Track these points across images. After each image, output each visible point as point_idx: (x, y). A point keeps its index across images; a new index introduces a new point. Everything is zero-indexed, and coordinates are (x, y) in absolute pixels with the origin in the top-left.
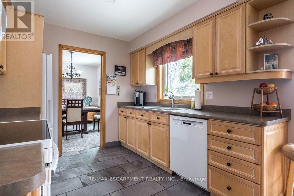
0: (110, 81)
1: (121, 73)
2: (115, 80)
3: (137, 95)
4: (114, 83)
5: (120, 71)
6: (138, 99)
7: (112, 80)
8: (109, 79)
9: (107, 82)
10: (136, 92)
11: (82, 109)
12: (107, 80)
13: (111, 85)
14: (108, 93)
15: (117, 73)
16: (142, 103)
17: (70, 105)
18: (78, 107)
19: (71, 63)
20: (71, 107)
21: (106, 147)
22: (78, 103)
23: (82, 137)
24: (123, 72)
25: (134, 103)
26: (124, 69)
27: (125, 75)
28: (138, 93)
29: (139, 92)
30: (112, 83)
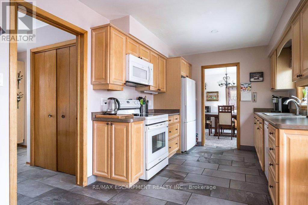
0: (244, 89)
1: (258, 79)
2: (250, 87)
3: (275, 101)
4: (249, 90)
5: (257, 78)
6: (277, 104)
7: (247, 87)
8: (243, 87)
9: (242, 90)
10: (274, 97)
11: (232, 114)
12: (242, 88)
13: (246, 92)
14: (242, 99)
15: (252, 80)
16: (280, 109)
17: (221, 110)
18: (228, 112)
19: (226, 74)
20: (222, 112)
21: (241, 149)
22: (228, 109)
23: (232, 139)
24: (260, 78)
25: (273, 109)
26: (262, 74)
27: (263, 81)
28: (275, 99)
29: (276, 97)
30: (247, 90)
